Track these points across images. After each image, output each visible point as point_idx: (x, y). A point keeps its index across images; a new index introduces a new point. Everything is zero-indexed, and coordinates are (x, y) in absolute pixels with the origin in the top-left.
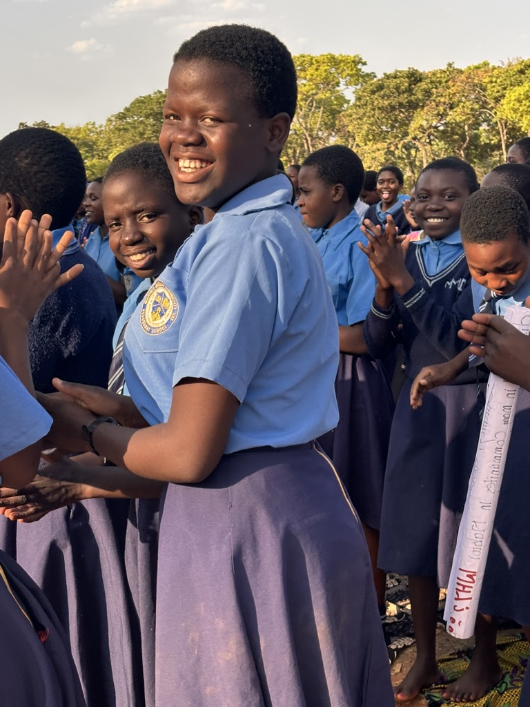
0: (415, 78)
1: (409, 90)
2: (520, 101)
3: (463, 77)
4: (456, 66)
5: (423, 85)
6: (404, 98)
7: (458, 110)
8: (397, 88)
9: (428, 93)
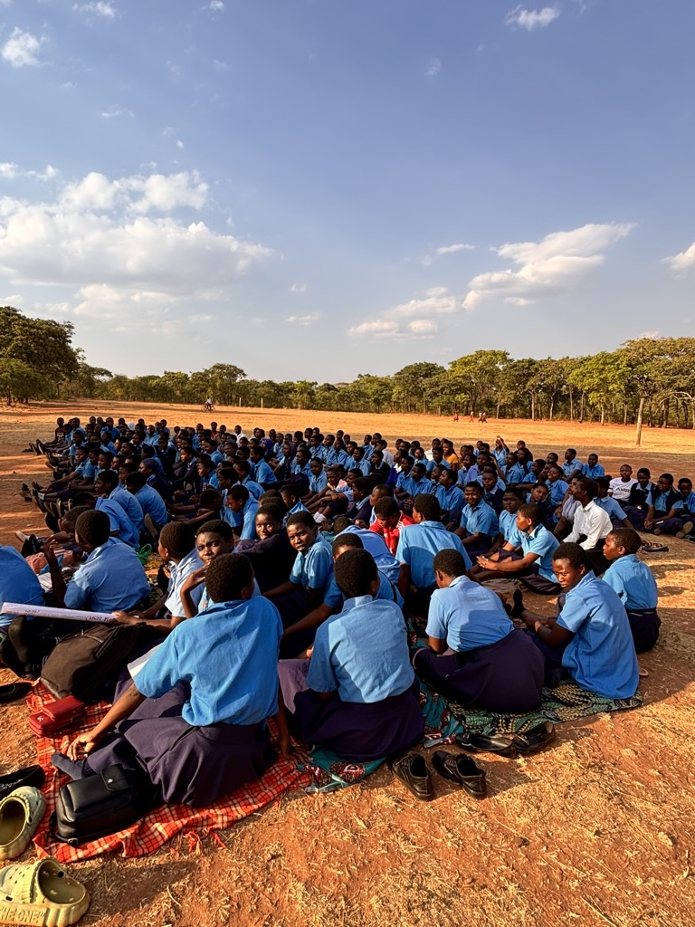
0: (531, 362)
1: (528, 368)
2: (577, 375)
3: (554, 363)
4: (552, 358)
5: (535, 366)
6: (526, 371)
7: (550, 378)
8: (523, 367)
9: (537, 370)
